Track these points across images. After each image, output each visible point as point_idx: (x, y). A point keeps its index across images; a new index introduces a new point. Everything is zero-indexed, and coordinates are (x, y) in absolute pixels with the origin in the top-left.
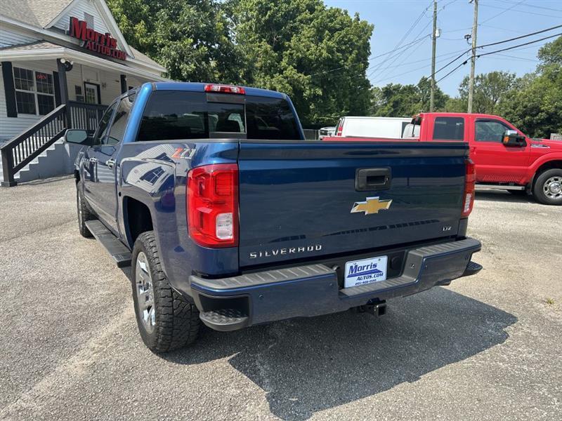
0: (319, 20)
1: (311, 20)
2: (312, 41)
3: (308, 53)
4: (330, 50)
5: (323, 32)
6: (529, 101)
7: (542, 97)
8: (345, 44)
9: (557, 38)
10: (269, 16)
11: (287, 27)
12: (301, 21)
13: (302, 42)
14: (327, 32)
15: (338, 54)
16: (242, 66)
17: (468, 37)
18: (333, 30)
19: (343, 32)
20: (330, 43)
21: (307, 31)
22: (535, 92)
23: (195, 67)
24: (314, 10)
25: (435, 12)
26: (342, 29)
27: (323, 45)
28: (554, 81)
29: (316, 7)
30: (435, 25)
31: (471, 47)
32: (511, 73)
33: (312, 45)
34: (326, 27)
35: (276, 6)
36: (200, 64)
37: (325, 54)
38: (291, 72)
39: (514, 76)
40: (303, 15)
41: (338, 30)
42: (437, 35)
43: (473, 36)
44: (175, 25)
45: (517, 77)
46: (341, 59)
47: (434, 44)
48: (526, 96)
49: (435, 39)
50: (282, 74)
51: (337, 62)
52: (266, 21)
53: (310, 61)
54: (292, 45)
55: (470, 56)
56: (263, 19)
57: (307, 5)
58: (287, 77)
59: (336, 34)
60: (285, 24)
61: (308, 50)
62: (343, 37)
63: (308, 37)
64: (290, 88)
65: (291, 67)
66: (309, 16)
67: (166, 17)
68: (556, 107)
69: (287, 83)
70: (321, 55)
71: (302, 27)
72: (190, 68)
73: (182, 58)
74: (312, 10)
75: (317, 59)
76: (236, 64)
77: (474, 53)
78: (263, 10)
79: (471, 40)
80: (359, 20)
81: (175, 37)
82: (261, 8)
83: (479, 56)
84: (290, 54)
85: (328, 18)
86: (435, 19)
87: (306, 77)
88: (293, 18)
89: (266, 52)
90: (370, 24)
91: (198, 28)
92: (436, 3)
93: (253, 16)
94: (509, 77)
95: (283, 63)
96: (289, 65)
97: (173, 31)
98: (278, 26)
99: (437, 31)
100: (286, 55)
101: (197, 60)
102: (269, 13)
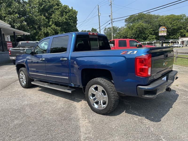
0: (61, 9)
1: (58, 9)
2: (59, 16)
3: (59, 20)
4: (66, 19)
5: (63, 13)
6: (124, 35)
7: (127, 33)
8: (71, 17)
9: (129, 16)
10: (43, 7)
11: (50, 11)
12: (55, 9)
13: (56, 16)
14: (64, 13)
15: (69, 20)
16: (37, 24)
17: (110, 16)
18: (66, 13)
19: (70, 13)
20: (66, 17)
21: (57, 13)
22: (125, 32)
23: (20, 25)
24: (59, 5)
25: (98, 8)
26: (69, 12)
27: (64, 17)
28: (130, 29)
29: (60, 4)
30: (99, 12)
31: (111, 19)
32: (117, 27)
33: (60, 17)
34: (64, 11)
35: (45, 3)
36: (22, 24)
37: (65, 20)
38: (53, 26)
39: (118, 27)
40: (55, 7)
41: (68, 12)
42: (100, 15)
43: (111, 16)
44: (10, 9)
45: (119, 28)
46: (70, 22)
47: (99, 18)
48: (123, 33)
49: (99, 16)
50: (50, 27)
51: (69, 23)
52: (42, 8)
53: (60, 23)
54: (53, 17)
55: (111, 22)
56: (41, 8)
57: (56, 4)
58: (52, 28)
59: (68, 14)
60: (49, 10)
61: (59, 19)
62: (70, 15)
63: (58, 15)
64: (54, 32)
65: (53, 25)
66: (57, 7)
67: (5, 6)
68: (131, 36)
69: (53, 30)
70: (63, 21)
71: (56, 11)
72: (18, 25)
73: (14, 21)
74: (58, 5)
75: (62, 22)
76: (35, 24)
77: (112, 21)
78: (41, 4)
79: (111, 17)
80: (73, 9)
81: (10, 13)
82: (40, 4)
83: (114, 22)
84: (52, 20)
85: (64, 8)
86: (99, 10)
87: (59, 28)
88: (52, 8)
89: (43, 19)
90: (76, 11)
91: (19, 10)
92: (98, 5)
93: (37, 7)
94: (117, 28)
95: (50, 23)
96: (53, 24)
97: (9, 11)
98: (47, 10)
99: (100, 14)
100: (51, 21)
101: (20, 22)
102: (43, 6)
